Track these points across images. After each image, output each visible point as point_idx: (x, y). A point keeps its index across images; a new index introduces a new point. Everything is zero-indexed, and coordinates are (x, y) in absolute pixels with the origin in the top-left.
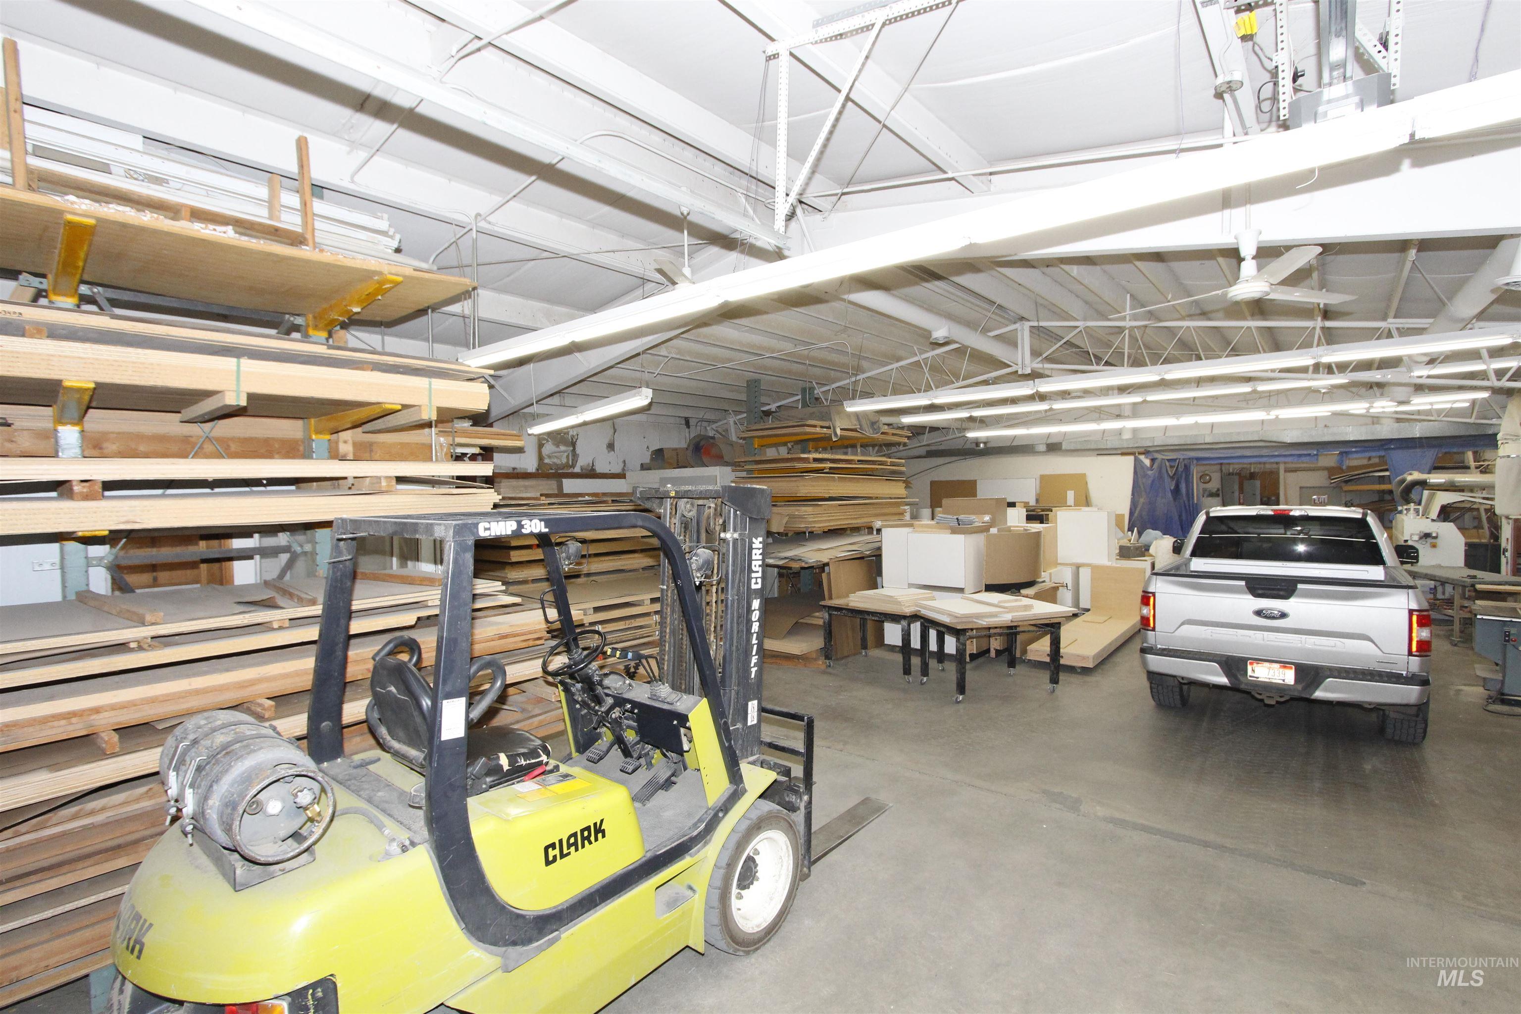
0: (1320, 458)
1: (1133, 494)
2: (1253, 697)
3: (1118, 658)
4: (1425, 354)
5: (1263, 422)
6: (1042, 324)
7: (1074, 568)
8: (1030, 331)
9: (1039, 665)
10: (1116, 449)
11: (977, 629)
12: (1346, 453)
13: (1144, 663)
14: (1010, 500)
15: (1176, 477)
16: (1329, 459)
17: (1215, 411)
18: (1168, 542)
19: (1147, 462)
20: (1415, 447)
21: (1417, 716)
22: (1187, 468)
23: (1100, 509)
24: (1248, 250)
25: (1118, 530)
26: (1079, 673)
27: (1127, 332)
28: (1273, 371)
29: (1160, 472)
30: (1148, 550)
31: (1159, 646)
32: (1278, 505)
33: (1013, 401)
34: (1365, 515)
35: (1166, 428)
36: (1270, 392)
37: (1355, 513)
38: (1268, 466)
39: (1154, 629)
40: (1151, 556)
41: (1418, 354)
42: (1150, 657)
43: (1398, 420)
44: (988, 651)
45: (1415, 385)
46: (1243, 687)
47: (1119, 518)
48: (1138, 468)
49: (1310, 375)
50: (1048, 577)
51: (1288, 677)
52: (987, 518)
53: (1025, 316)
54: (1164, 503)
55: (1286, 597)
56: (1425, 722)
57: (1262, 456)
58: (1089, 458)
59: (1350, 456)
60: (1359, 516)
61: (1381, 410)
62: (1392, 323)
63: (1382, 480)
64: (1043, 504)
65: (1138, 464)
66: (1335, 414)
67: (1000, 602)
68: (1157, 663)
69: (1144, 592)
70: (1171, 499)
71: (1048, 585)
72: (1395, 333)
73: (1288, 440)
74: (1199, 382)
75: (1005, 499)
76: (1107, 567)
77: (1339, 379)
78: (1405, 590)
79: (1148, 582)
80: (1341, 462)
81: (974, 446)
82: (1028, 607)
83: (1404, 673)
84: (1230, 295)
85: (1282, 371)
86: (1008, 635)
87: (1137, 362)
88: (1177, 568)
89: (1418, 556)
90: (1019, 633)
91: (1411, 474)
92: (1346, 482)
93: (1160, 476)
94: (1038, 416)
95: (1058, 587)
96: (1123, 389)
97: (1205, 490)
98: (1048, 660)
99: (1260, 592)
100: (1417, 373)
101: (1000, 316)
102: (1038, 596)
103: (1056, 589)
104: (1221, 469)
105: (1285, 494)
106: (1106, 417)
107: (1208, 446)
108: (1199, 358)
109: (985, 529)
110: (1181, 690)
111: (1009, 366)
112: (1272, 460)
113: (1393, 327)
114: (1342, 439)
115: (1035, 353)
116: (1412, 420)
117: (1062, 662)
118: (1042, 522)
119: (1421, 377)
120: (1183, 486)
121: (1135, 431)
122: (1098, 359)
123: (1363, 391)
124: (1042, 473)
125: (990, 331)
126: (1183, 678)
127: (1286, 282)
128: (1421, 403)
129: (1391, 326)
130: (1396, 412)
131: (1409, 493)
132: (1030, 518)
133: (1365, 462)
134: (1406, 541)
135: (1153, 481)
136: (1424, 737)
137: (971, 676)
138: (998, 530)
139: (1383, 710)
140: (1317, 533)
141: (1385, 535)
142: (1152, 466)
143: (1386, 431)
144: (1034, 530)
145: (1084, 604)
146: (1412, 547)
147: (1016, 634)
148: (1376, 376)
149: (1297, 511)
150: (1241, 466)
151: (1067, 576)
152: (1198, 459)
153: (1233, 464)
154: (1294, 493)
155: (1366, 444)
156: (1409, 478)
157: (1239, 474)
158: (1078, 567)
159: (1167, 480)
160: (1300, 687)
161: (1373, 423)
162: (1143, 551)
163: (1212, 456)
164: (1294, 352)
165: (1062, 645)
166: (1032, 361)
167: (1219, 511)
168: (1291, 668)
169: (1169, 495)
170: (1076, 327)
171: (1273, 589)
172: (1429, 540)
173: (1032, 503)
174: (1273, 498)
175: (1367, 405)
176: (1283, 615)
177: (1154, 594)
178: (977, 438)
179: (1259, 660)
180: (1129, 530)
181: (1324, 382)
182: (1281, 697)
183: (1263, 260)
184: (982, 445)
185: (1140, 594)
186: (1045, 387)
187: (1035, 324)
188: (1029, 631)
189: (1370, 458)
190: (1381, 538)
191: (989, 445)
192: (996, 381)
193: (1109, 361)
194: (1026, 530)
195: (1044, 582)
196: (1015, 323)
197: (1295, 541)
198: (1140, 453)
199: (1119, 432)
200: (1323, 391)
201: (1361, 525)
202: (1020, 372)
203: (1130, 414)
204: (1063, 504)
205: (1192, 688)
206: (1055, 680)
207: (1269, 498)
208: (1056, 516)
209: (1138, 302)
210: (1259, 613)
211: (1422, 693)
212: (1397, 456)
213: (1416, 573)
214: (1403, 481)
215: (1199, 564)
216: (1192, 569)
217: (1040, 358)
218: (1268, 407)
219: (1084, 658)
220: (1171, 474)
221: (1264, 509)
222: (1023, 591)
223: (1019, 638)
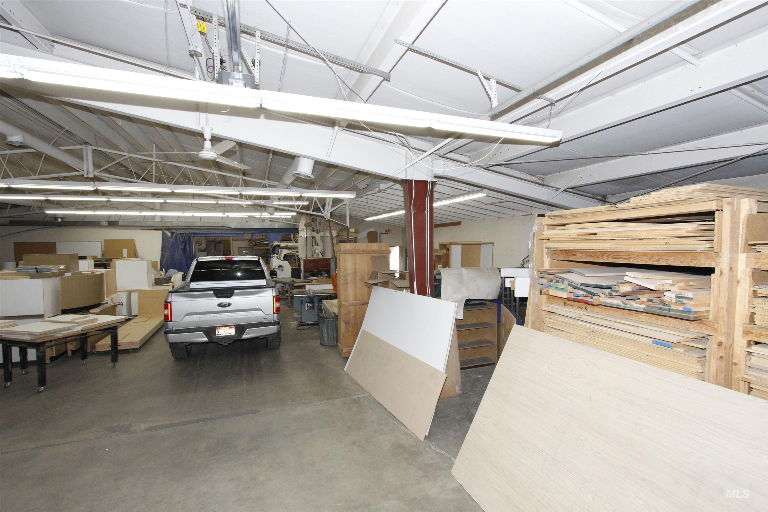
0: (245, 235)
1: (162, 251)
2: (219, 344)
3: (154, 339)
4: (277, 196)
5: (222, 217)
6: (99, 149)
7: (127, 293)
8: (92, 152)
9: (105, 353)
10: (152, 227)
11: (55, 340)
12: (254, 233)
13: (167, 339)
14: (80, 255)
15: (184, 242)
16: (248, 236)
17: (201, 211)
18: (180, 274)
19: (169, 234)
20: (276, 232)
21: (277, 337)
22: (189, 238)
23: (143, 259)
24: (208, 136)
25: (154, 270)
26: (131, 353)
27: (154, 164)
28: (224, 195)
29: (176, 239)
30: (170, 280)
31: (174, 329)
32: (230, 255)
33: (83, 193)
34: (259, 259)
35: (178, 217)
36: (224, 204)
37: (255, 258)
38: (225, 238)
39: (171, 321)
40: (173, 283)
41: (276, 196)
42: (169, 335)
43: (271, 221)
44: (66, 352)
45: (275, 208)
46: (214, 340)
47: (154, 264)
48: (164, 237)
49: (238, 199)
50: (108, 300)
51: (232, 332)
52: (62, 267)
53: (88, 141)
54: (179, 254)
55: (230, 297)
56: (280, 338)
57: (223, 233)
58: (136, 231)
59: (255, 235)
60: (257, 260)
61: (265, 216)
62: (266, 182)
63: (267, 245)
64: (107, 257)
65: (164, 235)
66: (250, 217)
67: (73, 320)
68: (173, 338)
69: (165, 302)
70: (182, 253)
71: (110, 304)
72: (267, 186)
73: (233, 227)
74: (194, 196)
75: (77, 254)
76: (147, 291)
77: (249, 202)
78: (271, 289)
79: (167, 297)
80: (252, 237)
81: (53, 220)
82: (93, 320)
83: (272, 321)
84: (200, 155)
85: (229, 195)
86: (81, 339)
87: (160, 181)
88: (183, 288)
89: (277, 275)
90: (89, 337)
91: (275, 242)
92: (255, 245)
93: (176, 242)
94: (100, 205)
95: (116, 306)
96: (154, 195)
97: (199, 249)
98: (110, 349)
99: (220, 295)
100: (275, 203)
101: (69, 138)
102: (102, 313)
103: (114, 307)
104: (206, 239)
105: (233, 251)
106: (145, 209)
107: (199, 228)
108: (192, 185)
109: (60, 274)
110: (187, 348)
111: (78, 171)
112: (227, 235)
113: (267, 183)
114: (252, 227)
115: (96, 166)
116: (275, 221)
117: (119, 348)
118: (106, 268)
119: (276, 205)
120: (187, 247)
121: (162, 217)
122: (138, 176)
123: (259, 208)
124: (106, 238)
125: (62, 146)
126: (187, 343)
127: (223, 155)
128: (277, 215)
129: (266, 183)
130: (270, 218)
131: (275, 249)
132: (97, 265)
133: (261, 237)
134: (274, 269)
135: (173, 244)
136: (280, 345)
137: (50, 372)
138: (72, 274)
139: (266, 337)
140: (244, 267)
141: (266, 267)
142: (172, 235)
143: (267, 225)
144: (98, 273)
145: (134, 313)
146: (275, 271)
147: (86, 338)
148: (262, 202)
149: (236, 258)
150: (214, 238)
151: (123, 298)
152: (194, 234)
153: (211, 236)
154: (236, 250)
155: (262, 230)
156: (275, 244)
157: (214, 241)
158: (130, 292)
159: (180, 243)
160: (237, 335)
161: (263, 222)
162: (168, 280)
163: (201, 232)
164: (232, 187)
165: (119, 339)
166: (94, 171)
167: (203, 259)
168: (233, 328)
169: (181, 251)
170: (125, 156)
171: (225, 294)
172: (281, 268)
173: (99, 256)
174: (228, 252)
175: (260, 214)
176: (230, 305)
177: (170, 303)
178: (55, 215)
179: (220, 327)
180: (160, 270)
181: (244, 203)
182: (230, 341)
183: (214, 142)
184: (59, 220)
185: (164, 303)
186: (103, 187)
187: (95, 148)
188: (95, 335)
189: (263, 236)
190: (265, 268)
191: (65, 220)
192: (65, 179)
193: (146, 178)
194: (93, 273)
195: (107, 303)
196: (81, 145)
197: (236, 271)
198: (165, 230)
199: (153, 217)
200: (245, 206)
201: (257, 263)
202: (85, 176)
203: (159, 209)
204: (120, 256)
205: (193, 346)
206: (115, 360)
207: (226, 252)
208: (115, 264)
209: (159, 148)
210: (220, 305)
211: (278, 327)
212: (271, 235)
213: (277, 281)
214: (273, 245)
215: (194, 285)
216: (191, 288)
217: (99, 170)
218: (224, 211)
219: (133, 343)
220: (182, 241)
221: (222, 258)
222: (91, 311)
223: (89, 340)
